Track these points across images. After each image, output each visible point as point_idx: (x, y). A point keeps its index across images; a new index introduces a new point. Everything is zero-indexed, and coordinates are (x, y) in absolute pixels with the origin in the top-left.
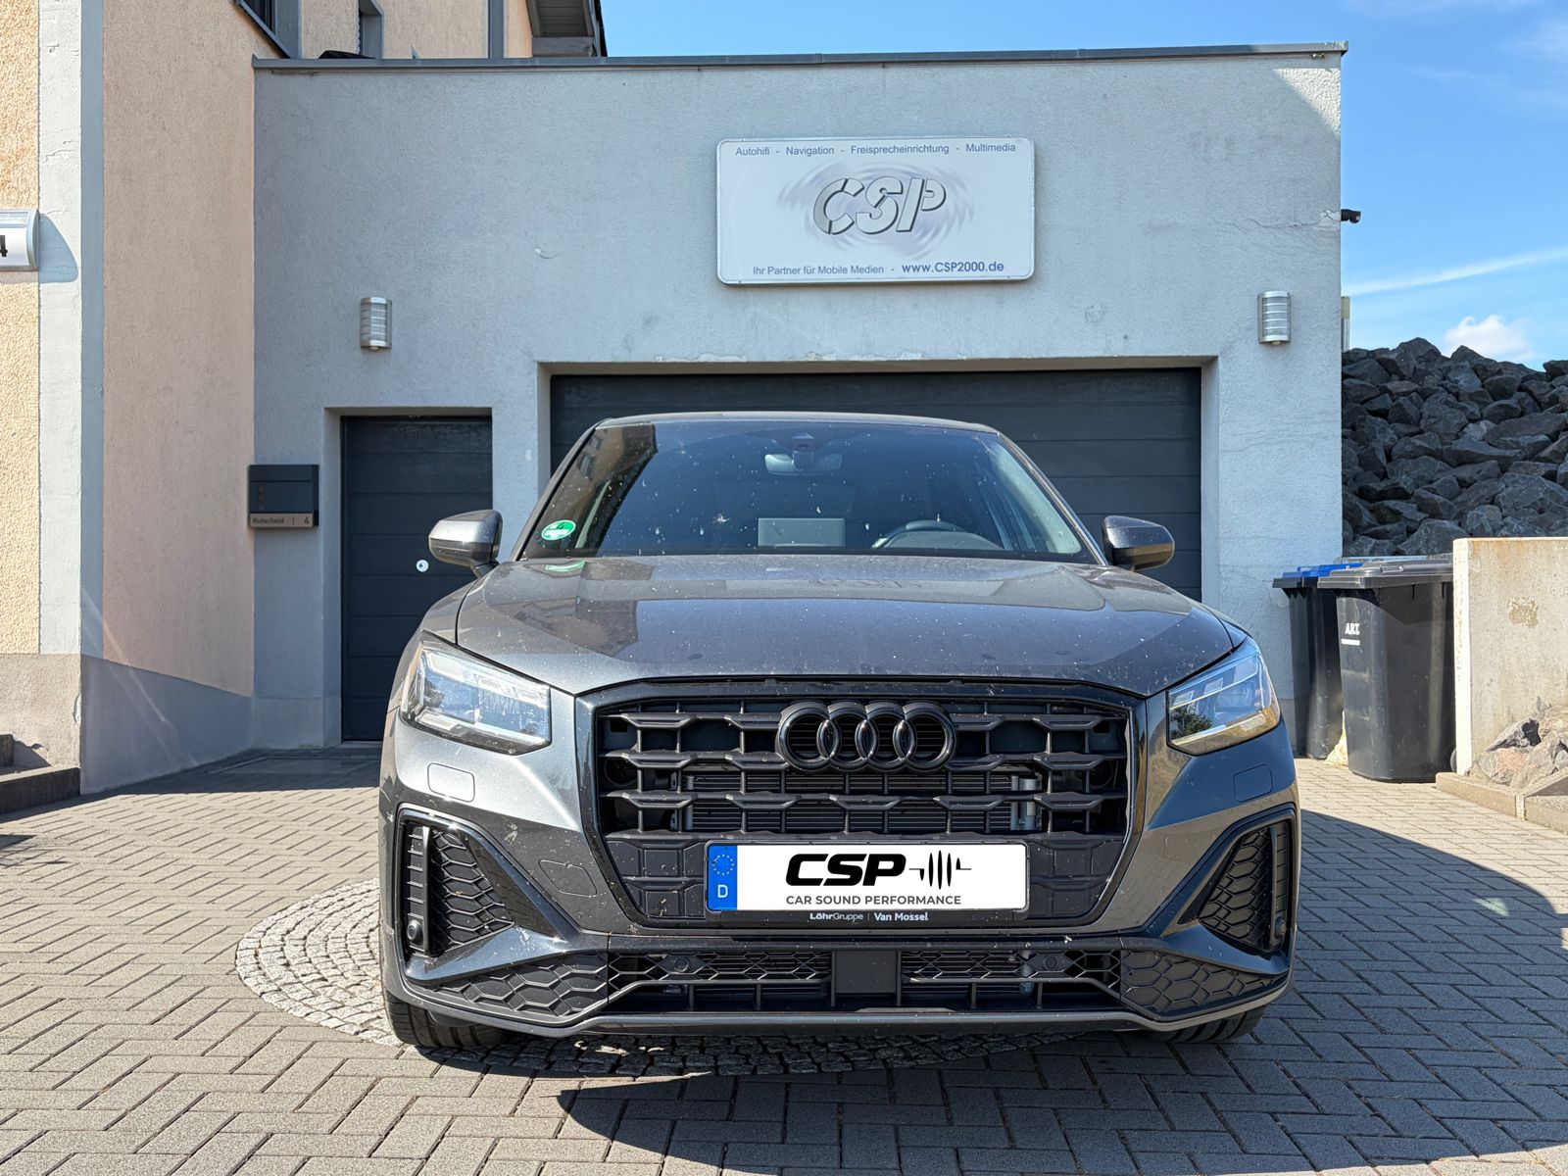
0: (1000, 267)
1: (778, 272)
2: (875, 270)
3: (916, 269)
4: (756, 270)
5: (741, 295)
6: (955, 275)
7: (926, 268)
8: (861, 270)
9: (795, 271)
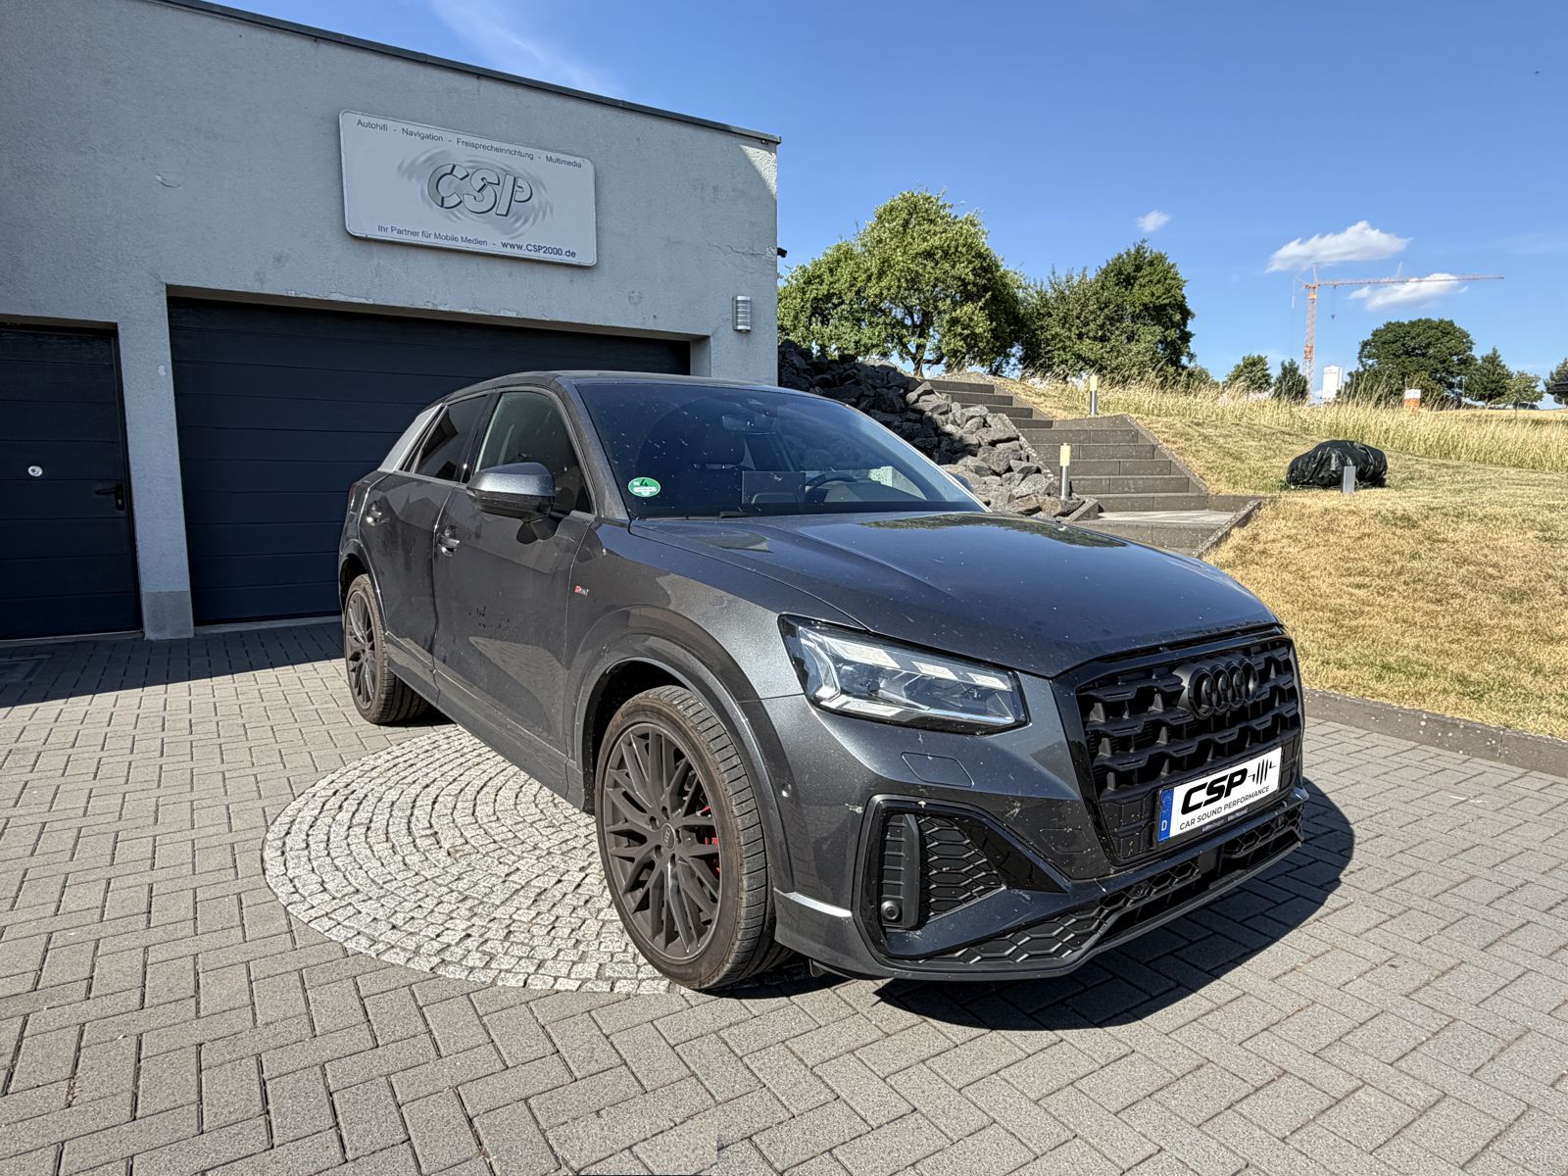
0: (573, 255)
1: (400, 232)
2: (480, 243)
3: (512, 246)
4: (380, 228)
5: (366, 247)
6: (541, 256)
7: (520, 247)
8: (470, 241)
9: (415, 234)
